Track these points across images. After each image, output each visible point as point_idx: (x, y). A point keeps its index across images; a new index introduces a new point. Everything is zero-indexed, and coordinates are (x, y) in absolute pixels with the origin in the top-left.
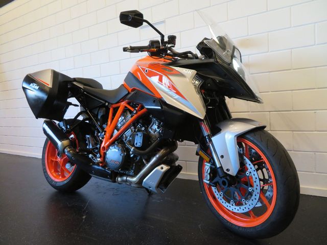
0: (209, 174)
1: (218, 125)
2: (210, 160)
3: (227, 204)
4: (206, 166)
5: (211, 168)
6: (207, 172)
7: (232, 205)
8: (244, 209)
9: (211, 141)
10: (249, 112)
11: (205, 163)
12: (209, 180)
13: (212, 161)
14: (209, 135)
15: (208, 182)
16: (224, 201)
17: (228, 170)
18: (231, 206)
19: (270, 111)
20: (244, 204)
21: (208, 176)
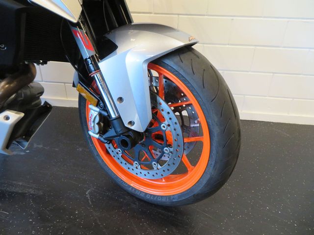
0: (98, 124)
1: (110, 37)
2: (99, 101)
3: (128, 165)
4: (92, 111)
5: (100, 115)
6: (94, 121)
7: (137, 168)
8: (155, 175)
9: (97, 68)
10: (151, 13)
11: (90, 106)
12: (99, 133)
13: (102, 104)
14: (92, 56)
15: (97, 136)
16: (124, 162)
17: (131, 123)
18: (135, 169)
19: (178, 14)
20: (155, 168)
21: (97, 127)
